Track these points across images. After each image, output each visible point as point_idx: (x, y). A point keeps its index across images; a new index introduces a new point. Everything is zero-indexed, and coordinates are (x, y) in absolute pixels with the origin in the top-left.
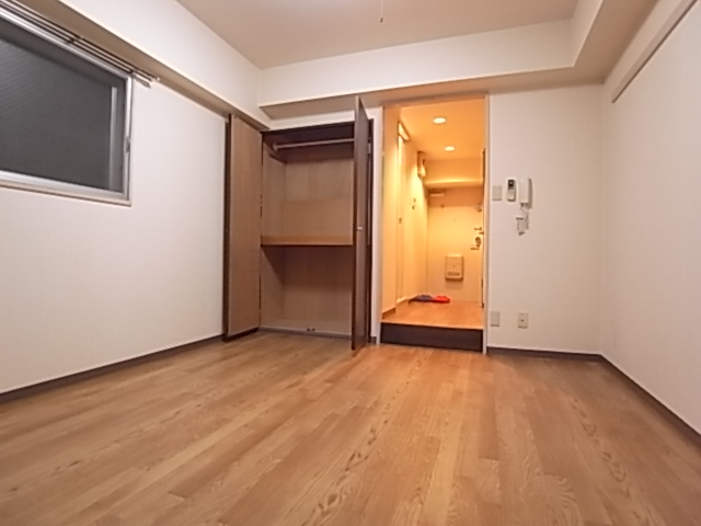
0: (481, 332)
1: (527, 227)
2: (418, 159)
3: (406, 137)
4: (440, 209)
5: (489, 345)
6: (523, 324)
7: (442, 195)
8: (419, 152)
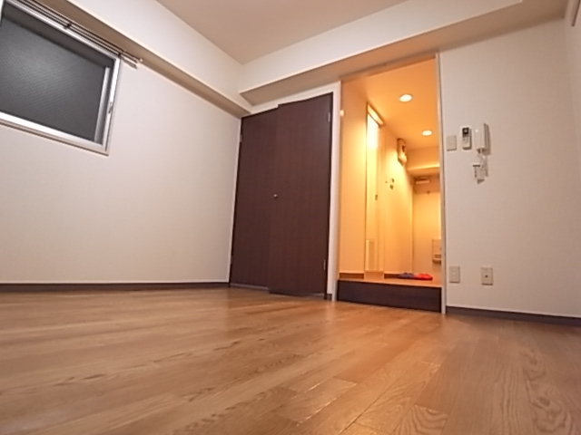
0: (440, 289)
1: (487, 175)
2: (398, 144)
3: (381, 122)
4: (426, 195)
5: (449, 304)
6: (488, 281)
7: (428, 182)
8: (399, 139)
